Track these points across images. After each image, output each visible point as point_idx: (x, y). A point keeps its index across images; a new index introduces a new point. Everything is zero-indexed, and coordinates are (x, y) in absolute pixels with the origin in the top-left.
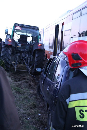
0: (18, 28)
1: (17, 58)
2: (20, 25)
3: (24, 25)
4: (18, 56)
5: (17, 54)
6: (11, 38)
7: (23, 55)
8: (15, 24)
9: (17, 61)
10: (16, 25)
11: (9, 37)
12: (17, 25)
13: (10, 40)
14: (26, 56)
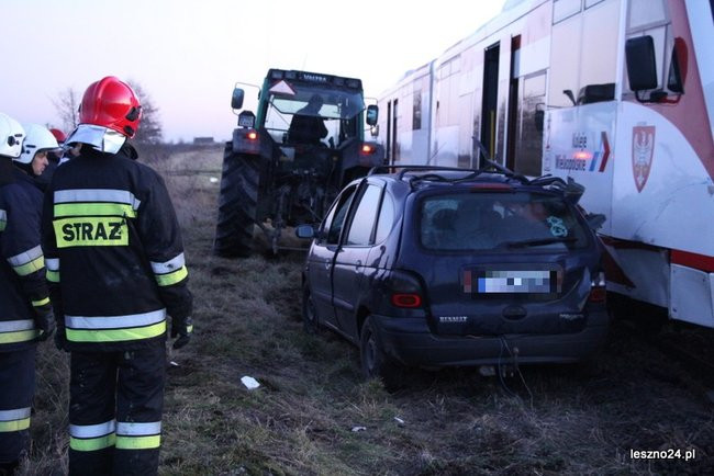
0: (282, 87)
1: (282, 202)
2: (289, 76)
3: (307, 73)
4: (286, 195)
5: (278, 186)
6: (257, 127)
7: (303, 190)
8: (272, 72)
9: (280, 216)
10: (275, 76)
11: (248, 122)
12: (280, 76)
13: (253, 136)
14: (314, 193)
